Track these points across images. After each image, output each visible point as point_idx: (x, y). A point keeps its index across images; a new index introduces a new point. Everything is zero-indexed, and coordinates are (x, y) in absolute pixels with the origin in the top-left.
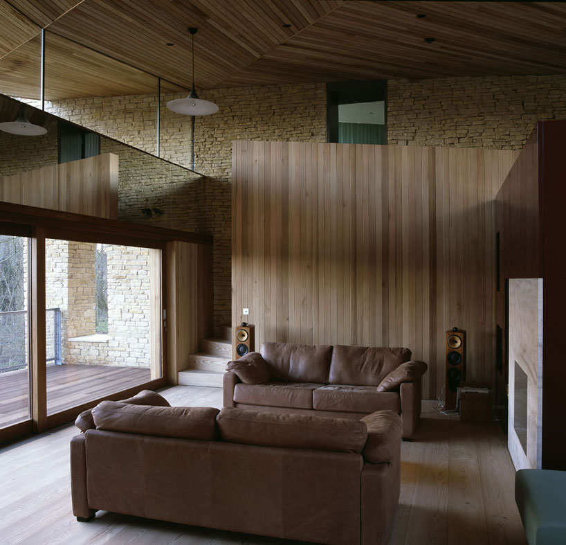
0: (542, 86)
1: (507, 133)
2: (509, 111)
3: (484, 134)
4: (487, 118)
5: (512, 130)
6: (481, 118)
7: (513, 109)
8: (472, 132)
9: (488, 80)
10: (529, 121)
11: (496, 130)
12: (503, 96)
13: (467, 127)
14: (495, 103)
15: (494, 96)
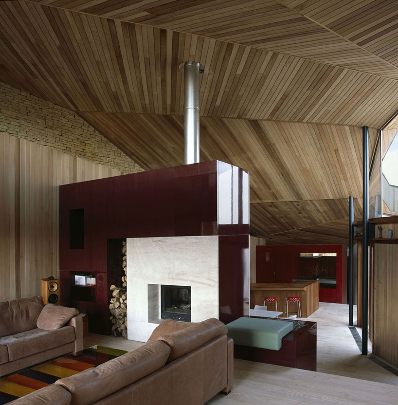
0: (57, 112)
1: (36, 138)
2: (37, 122)
3: (19, 134)
4: (22, 122)
5: (39, 136)
6: (17, 121)
7: (40, 122)
8: (11, 129)
9: (23, 94)
10: (48, 133)
11: (28, 133)
12: (33, 110)
13: (8, 125)
14: (27, 113)
15: (27, 107)
